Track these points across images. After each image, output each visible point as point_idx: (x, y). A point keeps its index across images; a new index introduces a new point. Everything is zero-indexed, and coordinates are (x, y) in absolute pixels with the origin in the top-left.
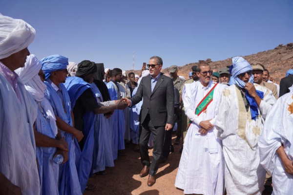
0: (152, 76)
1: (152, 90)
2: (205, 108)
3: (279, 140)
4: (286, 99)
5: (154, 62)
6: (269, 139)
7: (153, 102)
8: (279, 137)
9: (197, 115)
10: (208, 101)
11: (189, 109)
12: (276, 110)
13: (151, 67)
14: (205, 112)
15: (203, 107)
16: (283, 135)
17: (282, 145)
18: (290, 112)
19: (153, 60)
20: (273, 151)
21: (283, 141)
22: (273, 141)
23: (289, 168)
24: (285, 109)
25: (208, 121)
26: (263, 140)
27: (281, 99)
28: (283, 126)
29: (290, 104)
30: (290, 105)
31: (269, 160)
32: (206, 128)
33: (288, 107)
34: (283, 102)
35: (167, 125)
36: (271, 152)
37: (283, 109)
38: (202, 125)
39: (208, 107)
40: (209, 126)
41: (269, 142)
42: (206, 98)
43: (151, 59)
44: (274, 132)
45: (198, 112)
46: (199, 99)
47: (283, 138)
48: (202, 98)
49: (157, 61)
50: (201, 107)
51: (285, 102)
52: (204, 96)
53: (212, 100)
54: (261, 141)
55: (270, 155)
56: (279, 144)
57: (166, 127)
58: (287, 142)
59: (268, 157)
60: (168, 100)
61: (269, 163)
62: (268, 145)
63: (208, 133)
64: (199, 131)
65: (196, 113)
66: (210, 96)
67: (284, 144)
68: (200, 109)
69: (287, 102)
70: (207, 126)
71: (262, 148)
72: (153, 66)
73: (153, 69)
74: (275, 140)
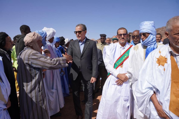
0: (79, 40)
1: (81, 53)
2: (122, 64)
3: (151, 89)
4: (154, 54)
5: (80, 28)
6: (144, 88)
7: (83, 60)
8: (151, 86)
9: (115, 69)
10: (124, 58)
11: (109, 64)
12: (148, 64)
13: (78, 34)
14: (122, 67)
15: (120, 63)
16: (153, 85)
17: (154, 92)
18: (158, 64)
19: (79, 27)
20: (147, 98)
21: (154, 90)
22: (147, 90)
23: (160, 112)
24: (154, 62)
25: (124, 74)
26: (139, 90)
27: (151, 53)
28: (153, 77)
29: (158, 57)
30: (158, 59)
31: (145, 107)
32: (122, 80)
33: (157, 60)
34: (152, 56)
35: (92, 78)
36: (146, 99)
37: (153, 62)
38: (119, 77)
39: (124, 63)
40: (124, 78)
41: (144, 91)
42: (123, 56)
43: (77, 26)
44: (148, 82)
45: (116, 66)
46: (117, 56)
47: (154, 87)
48: (120, 56)
49: (82, 28)
50: (118, 63)
51: (154, 56)
52: (122, 54)
53: (128, 57)
54: (137, 91)
55: (145, 103)
56: (152, 93)
57: (91, 80)
58: (158, 90)
59: (144, 104)
60: (93, 59)
61: (145, 109)
62: (143, 93)
63: (124, 84)
64: (116, 82)
65: (114, 67)
66: (126, 54)
67: (156, 92)
68: (118, 64)
69: (155, 56)
70: (123, 78)
71: (139, 97)
72: (80, 32)
73: (80, 35)
74: (149, 89)
